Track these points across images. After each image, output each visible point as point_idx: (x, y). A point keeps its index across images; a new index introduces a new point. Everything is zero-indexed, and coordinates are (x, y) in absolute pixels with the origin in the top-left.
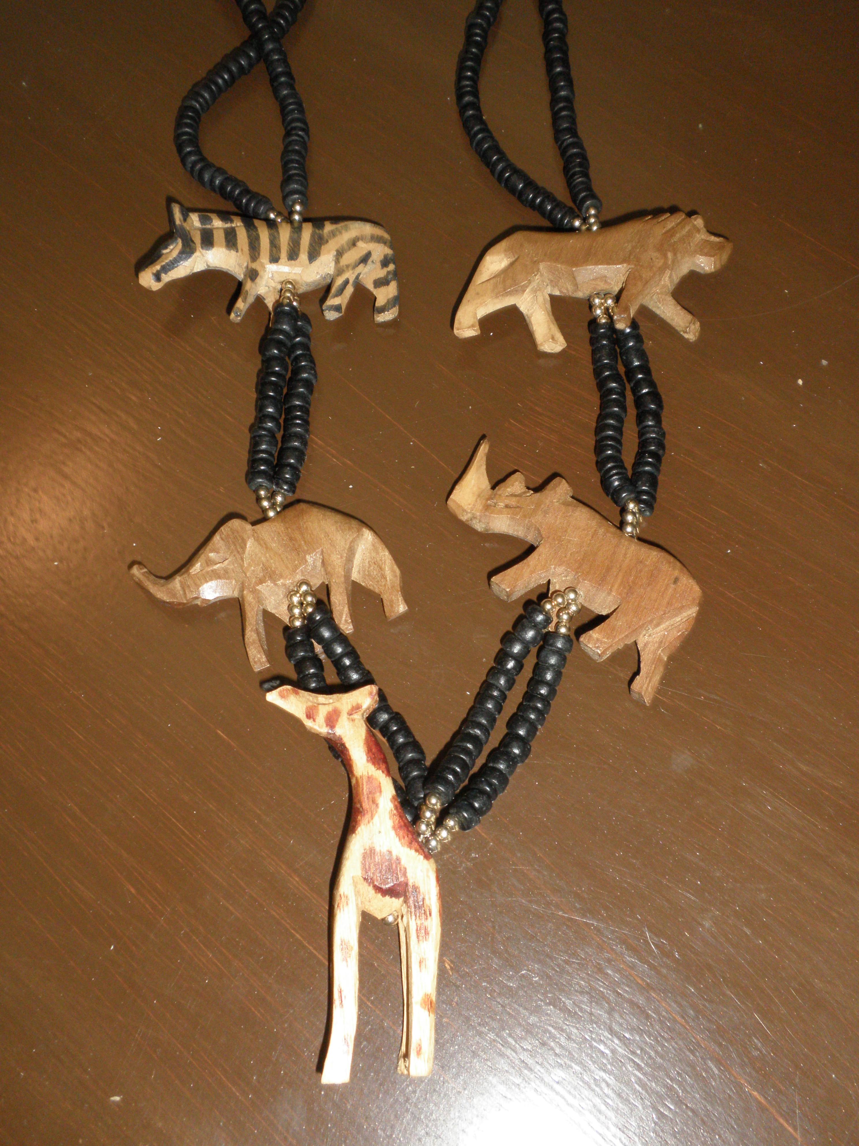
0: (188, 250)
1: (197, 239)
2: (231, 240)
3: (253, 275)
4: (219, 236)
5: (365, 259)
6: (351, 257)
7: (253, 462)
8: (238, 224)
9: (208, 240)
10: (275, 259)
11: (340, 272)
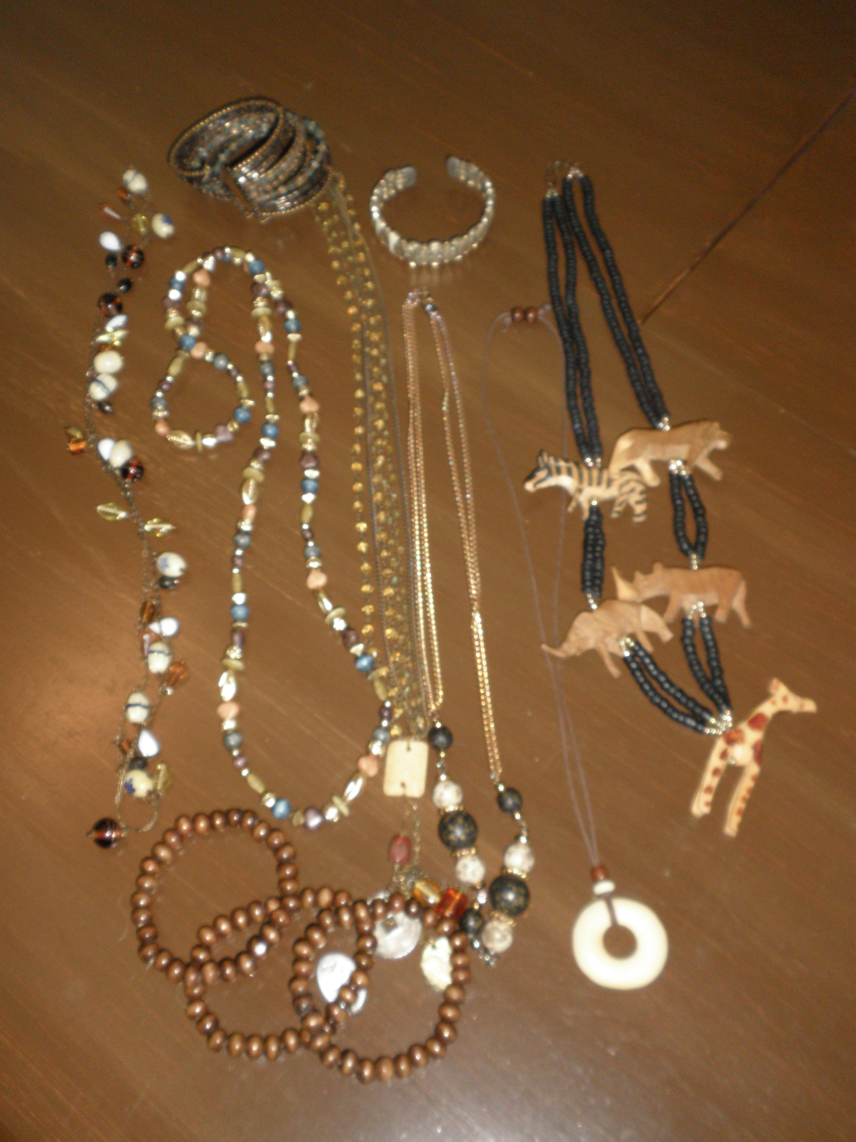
0: (550, 474)
1: (554, 470)
2: (569, 473)
3: (580, 491)
4: (564, 470)
5: (632, 491)
6: (626, 489)
7: (583, 581)
8: (572, 465)
9: (559, 471)
10: (590, 484)
11: (622, 495)
